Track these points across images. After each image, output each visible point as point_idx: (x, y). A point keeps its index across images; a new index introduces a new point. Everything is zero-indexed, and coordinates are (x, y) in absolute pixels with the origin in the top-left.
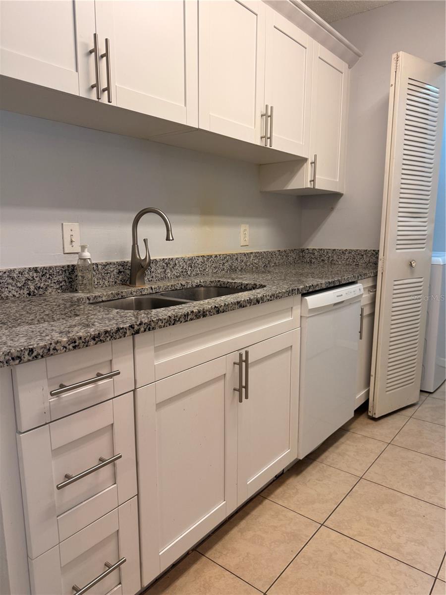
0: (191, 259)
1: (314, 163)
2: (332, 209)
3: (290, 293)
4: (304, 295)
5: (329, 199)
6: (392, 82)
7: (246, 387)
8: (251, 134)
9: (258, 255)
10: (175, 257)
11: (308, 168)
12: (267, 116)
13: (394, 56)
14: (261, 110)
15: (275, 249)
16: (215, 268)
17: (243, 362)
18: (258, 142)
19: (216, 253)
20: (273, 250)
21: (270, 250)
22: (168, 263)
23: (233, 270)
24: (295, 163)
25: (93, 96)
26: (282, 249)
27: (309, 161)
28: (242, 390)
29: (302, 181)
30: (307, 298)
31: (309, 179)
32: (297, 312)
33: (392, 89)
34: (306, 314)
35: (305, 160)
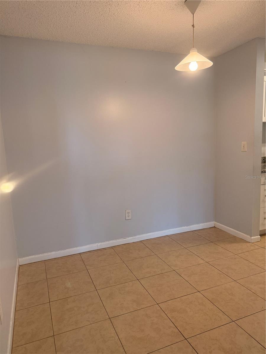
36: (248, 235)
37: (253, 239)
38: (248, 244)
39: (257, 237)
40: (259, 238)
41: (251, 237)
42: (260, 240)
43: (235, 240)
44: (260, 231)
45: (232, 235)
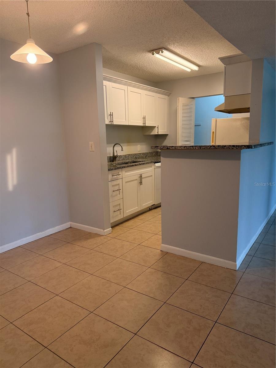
0: (125, 155)
1: (158, 127)
2: (165, 139)
3: (151, 162)
4: (155, 163)
5: (164, 136)
6: (178, 105)
7: (142, 182)
8: (140, 123)
9: (143, 154)
10: (121, 155)
11: (156, 129)
12: (144, 118)
13: (178, 98)
14: (142, 117)
15: (149, 152)
16: (131, 157)
17: (141, 177)
18: (142, 125)
19: (132, 153)
20: (148, 152)
21: (147, 152)
22: (120, 156)
23: (136, 158)
24: (152, 128)
25: (110, 123)
26: (150, 152)
27: (157, 127)
28: (141, 183)
29: (155, 132)
30: (156, 164)
31: (157, 132)
32: (153, 167)
33: (178, 107)
34: (155, 168)
35: (155, 127)
36: (101, 229)
37: (106, 231)
38: (102, 237)
39: (109, 229)
40: (110, 230)
41: (104, 230)
42: (112, 231)
43: (90, 236)
44: (111, 223)
45: (87, 232)
